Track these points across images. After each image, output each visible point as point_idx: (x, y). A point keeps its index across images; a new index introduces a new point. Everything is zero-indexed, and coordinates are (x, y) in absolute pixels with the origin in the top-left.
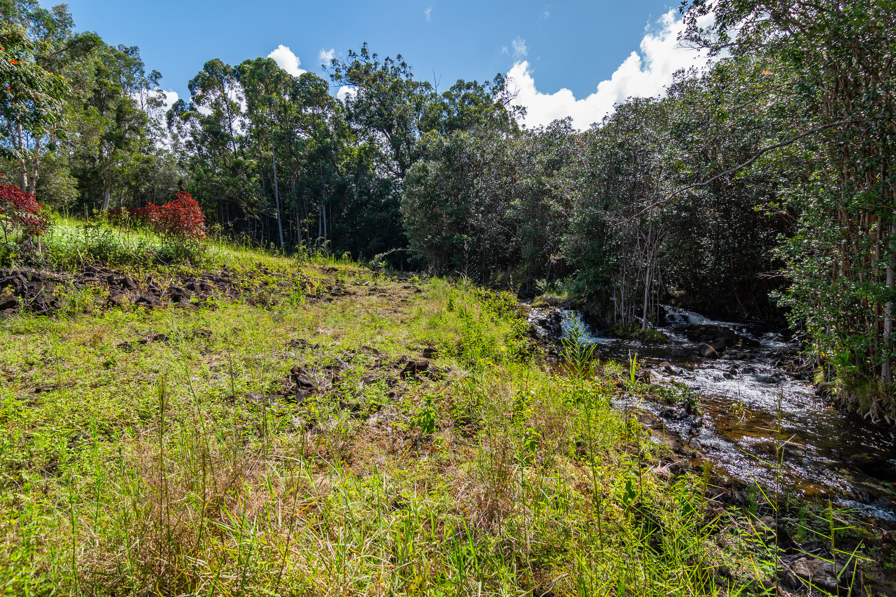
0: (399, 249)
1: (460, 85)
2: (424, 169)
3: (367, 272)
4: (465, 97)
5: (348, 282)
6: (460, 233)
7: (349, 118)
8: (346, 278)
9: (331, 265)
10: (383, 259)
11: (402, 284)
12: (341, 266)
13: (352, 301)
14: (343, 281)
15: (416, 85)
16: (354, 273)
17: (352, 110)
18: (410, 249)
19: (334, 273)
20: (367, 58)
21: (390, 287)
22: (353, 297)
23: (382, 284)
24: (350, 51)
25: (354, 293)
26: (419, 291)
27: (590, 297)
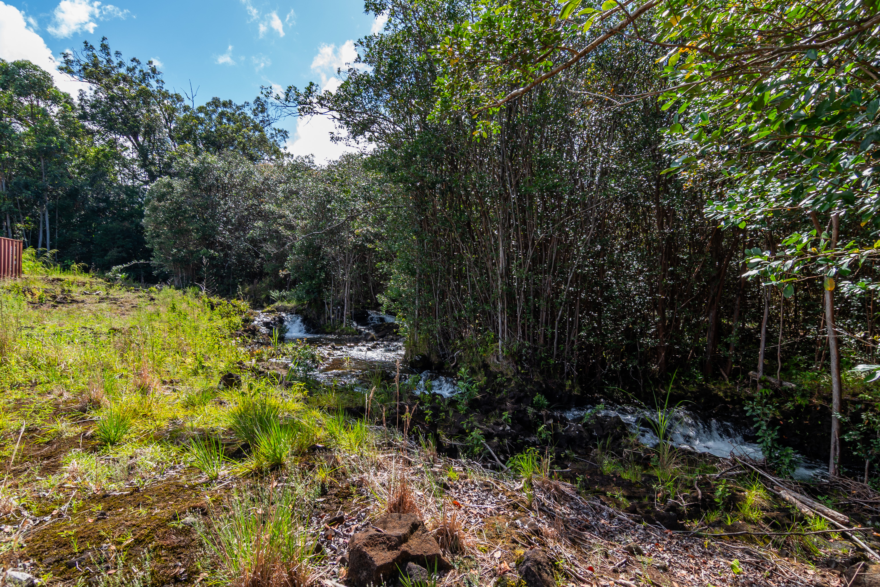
0: (142, 261)
1: (216, 102)
2: (169, 185)
3: (100, 283)
4: (222, 115)
5: (76, 292)
6: (207, 248)
7: (84, 117)
8: (73, 288)
9: (56, 275)
10: (122, 271)
11: (137, 295)
12: (69, 277)
13: (79, 308)
14: (69, 291)
15: (166, 95)
16: (84, 284)
17: (88, 109)
18: (154, 262)
19: (60, 282)
20: (108, 54)
21: (123, 296)
22: (81, 305)
23: (115, 294)
24: (85, 42)
25: (83, 302)
26: (152, 299)
27: (310, 304)
